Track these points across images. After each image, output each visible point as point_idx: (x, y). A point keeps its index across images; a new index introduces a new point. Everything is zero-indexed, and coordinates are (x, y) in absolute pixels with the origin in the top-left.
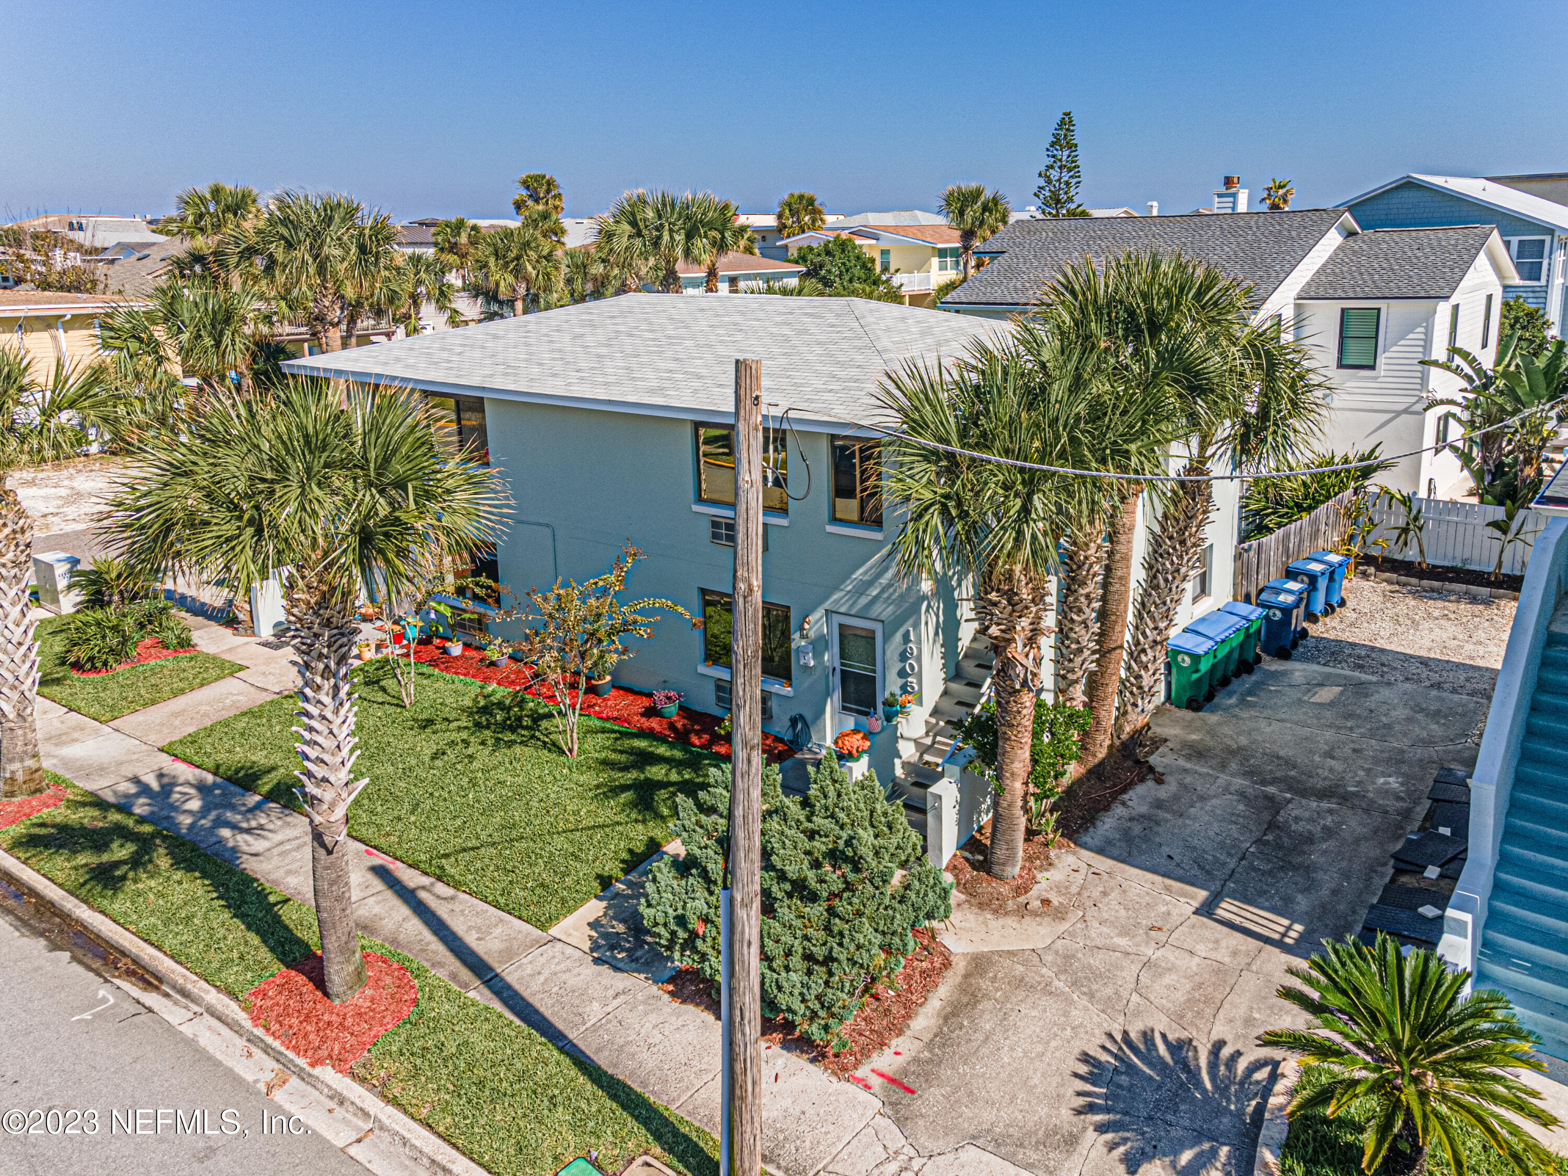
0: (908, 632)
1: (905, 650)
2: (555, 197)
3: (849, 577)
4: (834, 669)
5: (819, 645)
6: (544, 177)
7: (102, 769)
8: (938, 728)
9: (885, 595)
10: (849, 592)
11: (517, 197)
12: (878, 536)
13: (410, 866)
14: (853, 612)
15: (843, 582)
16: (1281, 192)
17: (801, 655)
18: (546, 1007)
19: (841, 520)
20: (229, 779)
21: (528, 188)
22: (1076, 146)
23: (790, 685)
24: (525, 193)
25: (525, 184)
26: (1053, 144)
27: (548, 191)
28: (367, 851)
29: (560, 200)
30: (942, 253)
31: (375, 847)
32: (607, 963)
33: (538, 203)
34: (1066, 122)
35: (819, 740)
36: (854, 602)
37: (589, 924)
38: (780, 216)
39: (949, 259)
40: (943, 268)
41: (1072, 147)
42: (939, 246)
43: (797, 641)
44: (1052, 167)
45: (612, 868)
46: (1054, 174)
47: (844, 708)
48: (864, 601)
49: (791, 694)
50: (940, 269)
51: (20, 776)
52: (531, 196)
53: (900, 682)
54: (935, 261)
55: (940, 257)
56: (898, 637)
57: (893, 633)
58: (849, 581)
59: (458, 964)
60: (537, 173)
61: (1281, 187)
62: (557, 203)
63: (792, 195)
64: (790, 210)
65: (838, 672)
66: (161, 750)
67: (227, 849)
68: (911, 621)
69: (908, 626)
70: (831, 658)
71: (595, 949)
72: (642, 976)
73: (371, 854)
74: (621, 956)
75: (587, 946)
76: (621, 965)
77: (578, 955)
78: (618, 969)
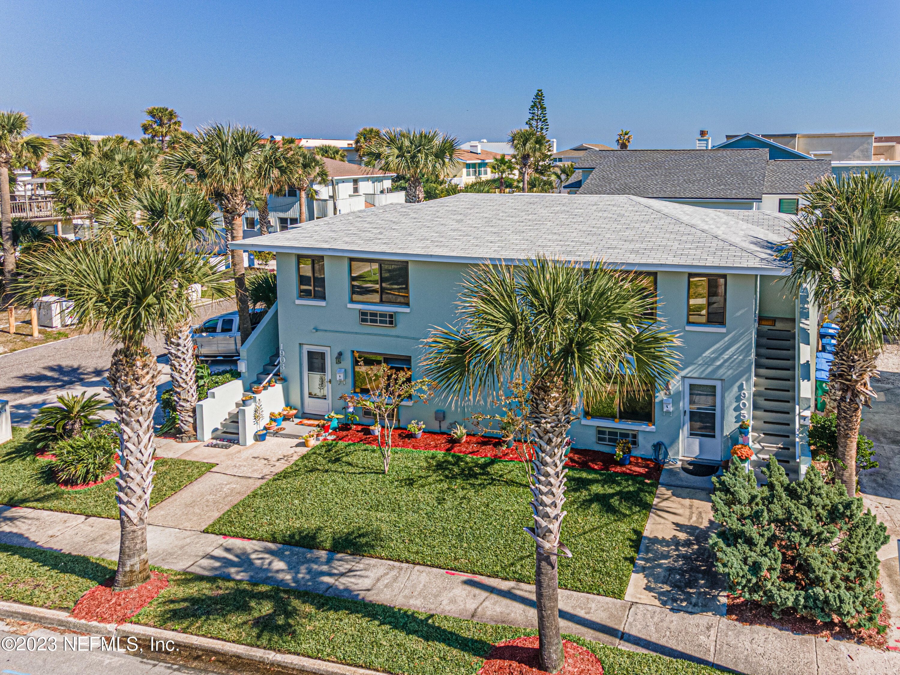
0: (742, 384)
1: (740, 395)
2: (175, 123)
3: (700, 355)
4: (685, 412)
5: (676, 397)
6: (167, 110)
7: (171, 554)
8: (760, 438)
9: (727, 364)
10: (700, 365)
11: (146, 122)
12: (723, 330)
13: (489, 576)
14: (702, 376)
15: (697, 358)
16: (626, 137)
17: (665, 406)
18: (672, 644)
19: (693, 323)
20: (285, 543)
21: (153, 116)
22: (545, 108)
23: (654, 425)
24: (150, 118)
25: (151, 113)
26: (533, 107)
27: (170, 120)
28: (447, 572)
29: (180, 126)
30: (468, 166)
31: (452, 569)
32: (682, 611)
33: (162, 127)
34: (539, 95)
35: (674, 455)
36: (704, 370)
37: (644, 589)
38: (357, 142)
39: (471, 170)
40: (468, 175)
41: (543, 108)
42: (468, 162)
43: (661, 396)
44: (532, 119)
45: (629, 552)
46: (534, 123)
47: (691, 434)
48: (710, 369)
49: (654, 431)
50: (467, 175)
51: (137, 568)
52: (156, 122)
53: (735, 414)
54: (464, 170)
55: (467, 168)
56: (735, 389)
57: (732, 385)
58: (700, 358)
59: (592, 632)
60: (163, 106)
61: (626, 134)
62: (177, 127)
63: (365, 129)
64: (365, 138)
65: (688, 414)
66: (206, 532)
67: (341, 591)
68: (744, 378)
69: (743, 381)
70: (685, 405)
71: (664, 603)
72: (710, 614)
73: (453, 574)
74: (684, 604)
75: (657, 603)
76: (690, 610)
77: (658, 609)
78: (691, 613)
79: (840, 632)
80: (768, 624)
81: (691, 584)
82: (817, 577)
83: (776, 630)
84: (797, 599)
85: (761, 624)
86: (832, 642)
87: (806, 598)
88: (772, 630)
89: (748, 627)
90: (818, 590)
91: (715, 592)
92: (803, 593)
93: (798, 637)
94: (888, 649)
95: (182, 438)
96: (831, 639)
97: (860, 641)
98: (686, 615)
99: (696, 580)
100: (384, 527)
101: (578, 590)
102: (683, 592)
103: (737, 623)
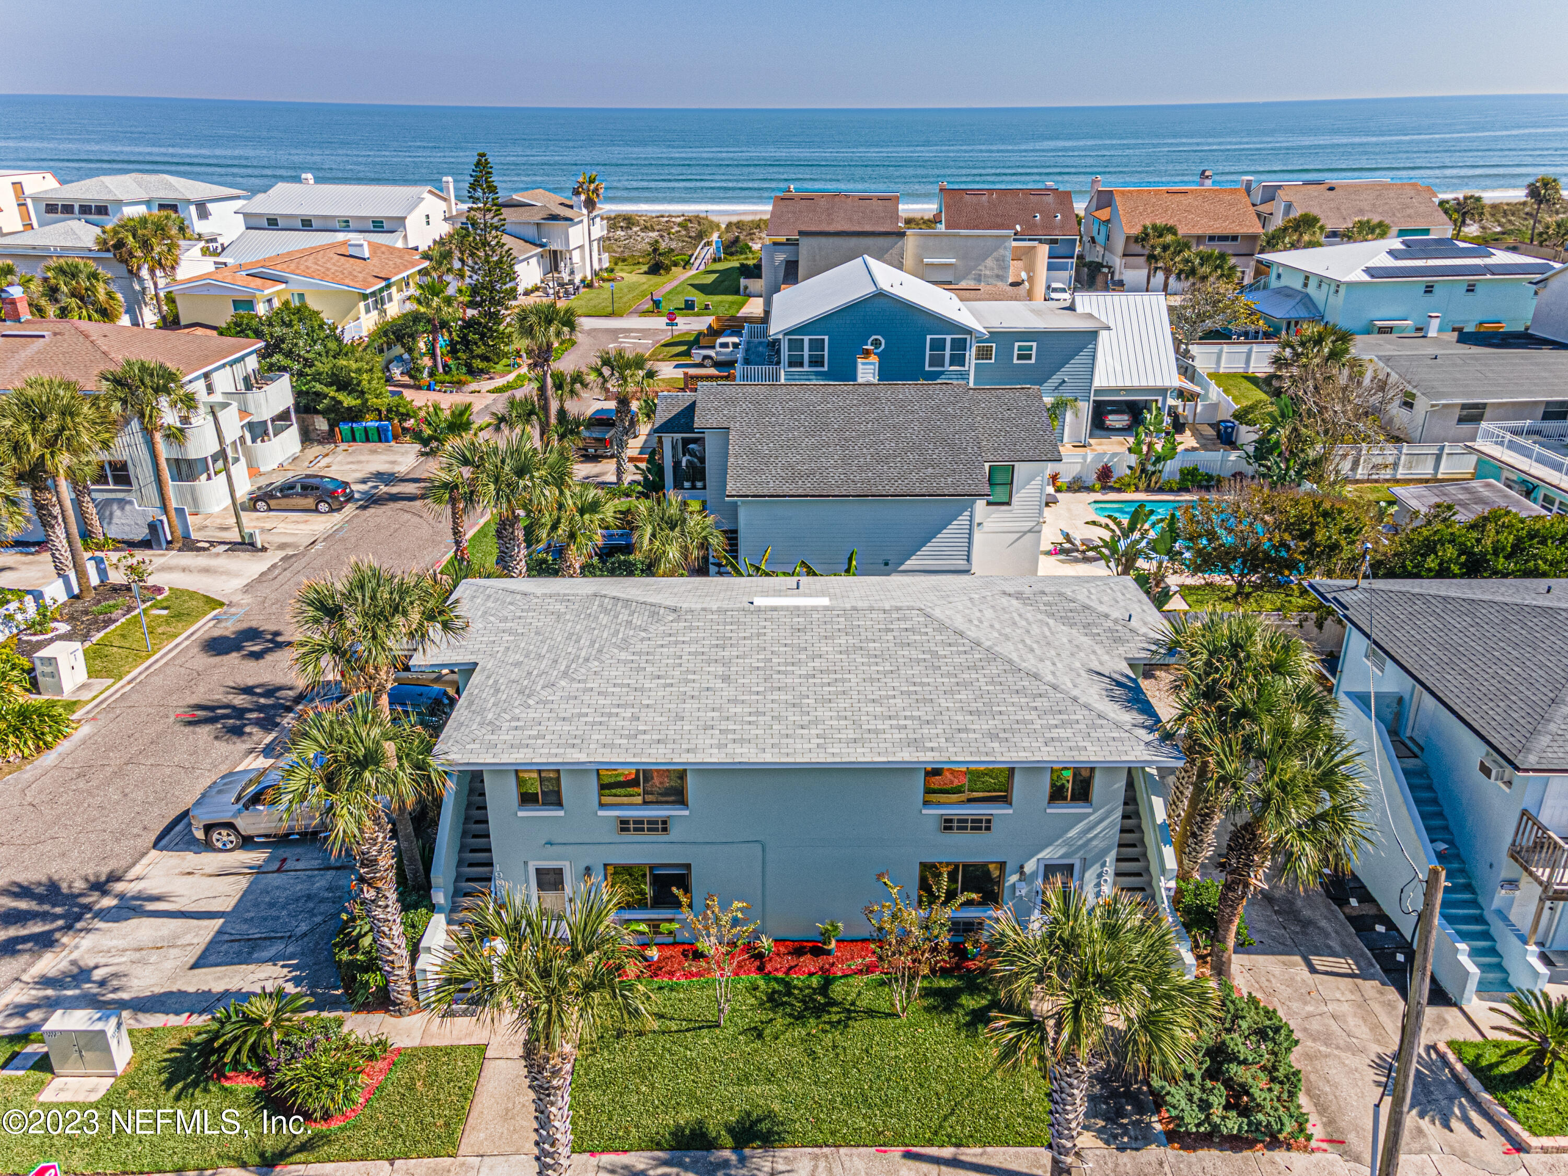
0: (1105, 861)
1: (1102, 872)
3: (1061, 837)
10: (1060, 845)
12: (1089, 810)
15: (1057, 841)
16: (592, 186)
28: (877, 1151)
31: (883, 1145)
32: (1127, 1148)
55: (364, 300)
56: (1097, 865)
57: (1094, 864)
61: (591, 181)
68: (1109, 855)
69: (1107, 858)
71: (1107, 1143)
72: (1154, 1146)
73: (885, 1152)
74: (1126, 1139)
75: (1101, 1144)
76: (1134, 1146)
77: (1106, 1152)
78: (1137, 1149)
79: (1270, 1143)
80: (1209, 1147)
81: (1120, 1113)
82: (1258, 1105)
83: (1217, 1153)
84: (1240, 1127)
85: (1202, 1148)
86: (1269, 1154)
87: (1250, 1124)
88: (1215, 1153)
89: (1193, 1154)
90: (1260, 1116)
91: (1146, 1118)
92: (1245, 1120)
93: (1239, 1155)
94: (1313, 1151)
95: (399, 1010)
96: (1265, 1151)
97: (1289, 1148)
98: (1134, 1153)
99: (1122, 1107)
100: (776, 1106)
101: (1020, 1144)
102: (1116, 1124)
103: (1181, 1152)
